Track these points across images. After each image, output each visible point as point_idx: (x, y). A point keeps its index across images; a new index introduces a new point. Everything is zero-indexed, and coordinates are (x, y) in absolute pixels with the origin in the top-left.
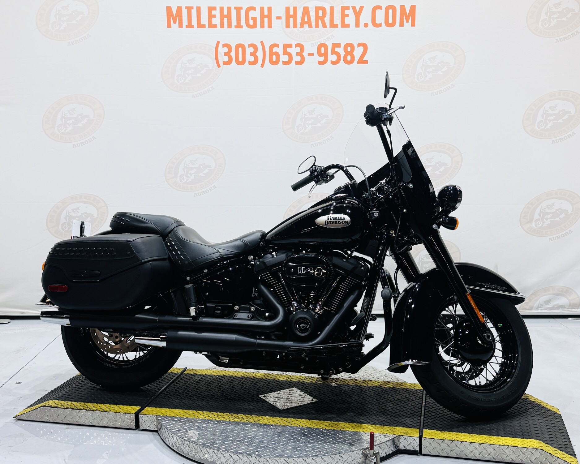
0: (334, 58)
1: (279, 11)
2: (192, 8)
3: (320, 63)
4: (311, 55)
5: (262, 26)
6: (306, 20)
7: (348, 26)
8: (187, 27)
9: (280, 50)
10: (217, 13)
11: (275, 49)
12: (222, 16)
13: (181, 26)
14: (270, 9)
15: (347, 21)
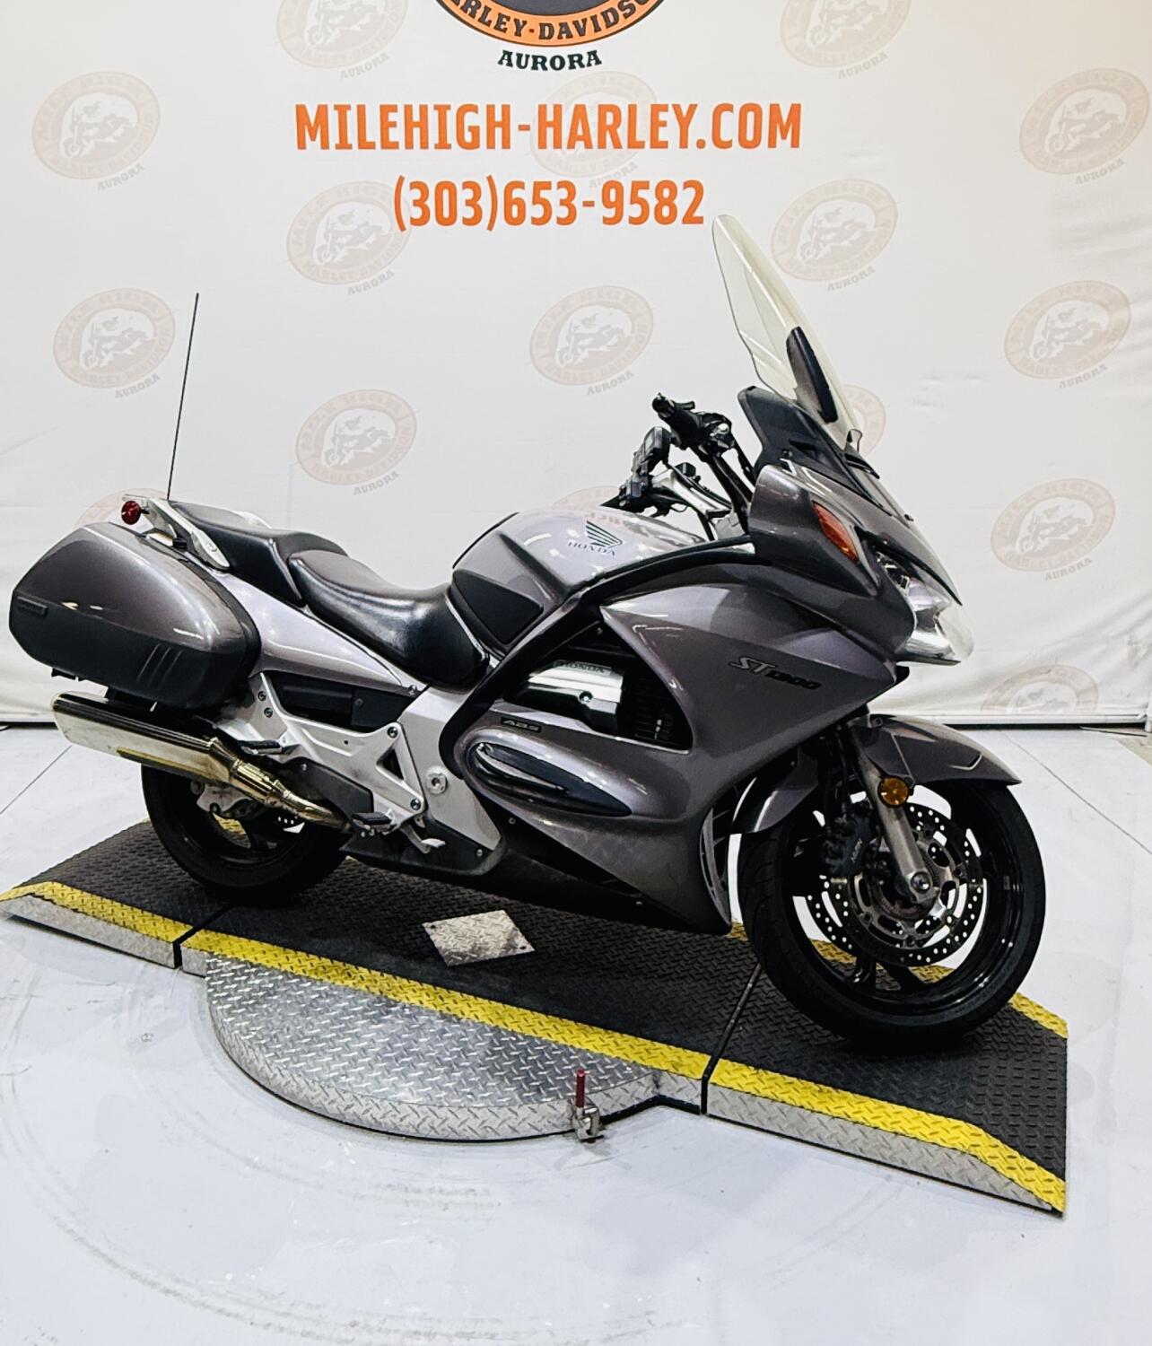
0: (635, 211)
1: (523, 114)
2: (349, 107)
3: (607, 221)
4: (589, 204)
5: (491, 145)
6: (580, 132)
7: (664, 145)
8: (338, 147)
9: (526, 195)
10: (397, 117)
11: (517, 193)
12: (409, 125)
13: (325, 145)
14: (506, 109)
15: (663, 135)
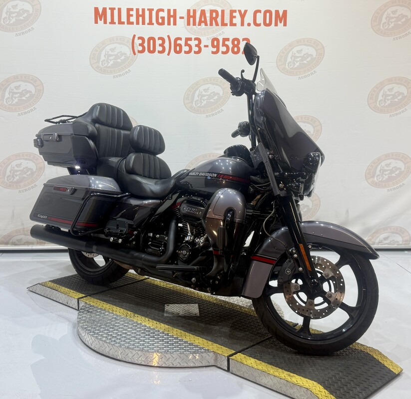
0: (224, 49)
1: (182, 12)
2: (115, 9)
3: (213, 53)
4: (206, 46)
5: (169, 24)
6: (203, 20)
7: (235, 25)
8: (110, 23)
9: (182, 42)
10: (134, 13)
11: (179, 42)
12: (138, 16)
13: (105, 22)
14: (175, 11)
15: (235, 21)
